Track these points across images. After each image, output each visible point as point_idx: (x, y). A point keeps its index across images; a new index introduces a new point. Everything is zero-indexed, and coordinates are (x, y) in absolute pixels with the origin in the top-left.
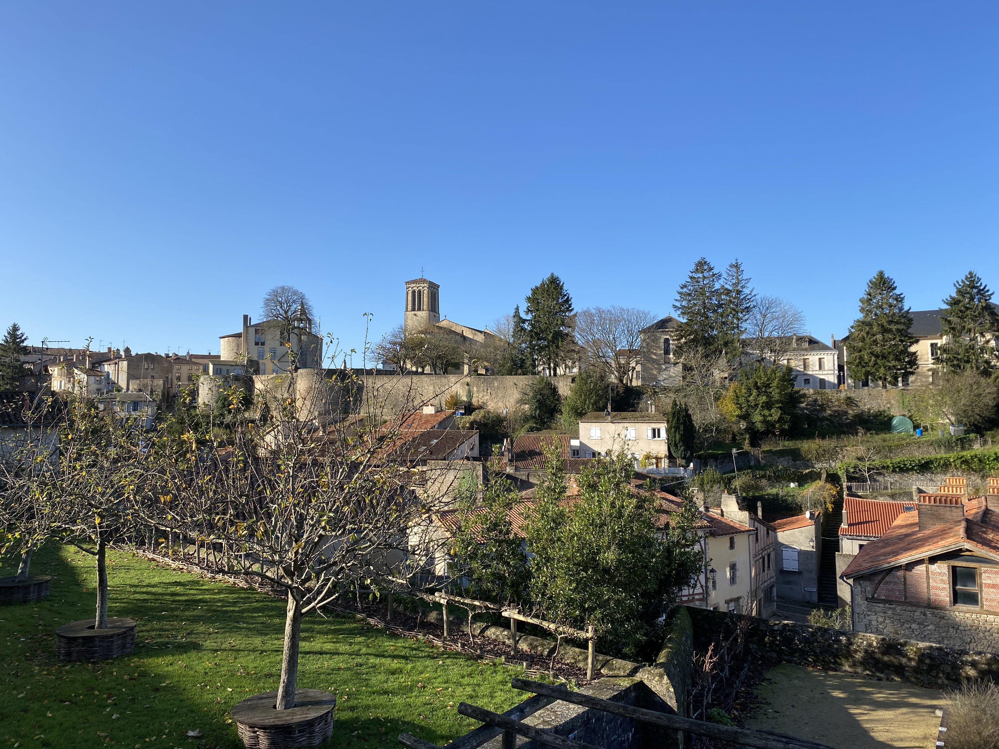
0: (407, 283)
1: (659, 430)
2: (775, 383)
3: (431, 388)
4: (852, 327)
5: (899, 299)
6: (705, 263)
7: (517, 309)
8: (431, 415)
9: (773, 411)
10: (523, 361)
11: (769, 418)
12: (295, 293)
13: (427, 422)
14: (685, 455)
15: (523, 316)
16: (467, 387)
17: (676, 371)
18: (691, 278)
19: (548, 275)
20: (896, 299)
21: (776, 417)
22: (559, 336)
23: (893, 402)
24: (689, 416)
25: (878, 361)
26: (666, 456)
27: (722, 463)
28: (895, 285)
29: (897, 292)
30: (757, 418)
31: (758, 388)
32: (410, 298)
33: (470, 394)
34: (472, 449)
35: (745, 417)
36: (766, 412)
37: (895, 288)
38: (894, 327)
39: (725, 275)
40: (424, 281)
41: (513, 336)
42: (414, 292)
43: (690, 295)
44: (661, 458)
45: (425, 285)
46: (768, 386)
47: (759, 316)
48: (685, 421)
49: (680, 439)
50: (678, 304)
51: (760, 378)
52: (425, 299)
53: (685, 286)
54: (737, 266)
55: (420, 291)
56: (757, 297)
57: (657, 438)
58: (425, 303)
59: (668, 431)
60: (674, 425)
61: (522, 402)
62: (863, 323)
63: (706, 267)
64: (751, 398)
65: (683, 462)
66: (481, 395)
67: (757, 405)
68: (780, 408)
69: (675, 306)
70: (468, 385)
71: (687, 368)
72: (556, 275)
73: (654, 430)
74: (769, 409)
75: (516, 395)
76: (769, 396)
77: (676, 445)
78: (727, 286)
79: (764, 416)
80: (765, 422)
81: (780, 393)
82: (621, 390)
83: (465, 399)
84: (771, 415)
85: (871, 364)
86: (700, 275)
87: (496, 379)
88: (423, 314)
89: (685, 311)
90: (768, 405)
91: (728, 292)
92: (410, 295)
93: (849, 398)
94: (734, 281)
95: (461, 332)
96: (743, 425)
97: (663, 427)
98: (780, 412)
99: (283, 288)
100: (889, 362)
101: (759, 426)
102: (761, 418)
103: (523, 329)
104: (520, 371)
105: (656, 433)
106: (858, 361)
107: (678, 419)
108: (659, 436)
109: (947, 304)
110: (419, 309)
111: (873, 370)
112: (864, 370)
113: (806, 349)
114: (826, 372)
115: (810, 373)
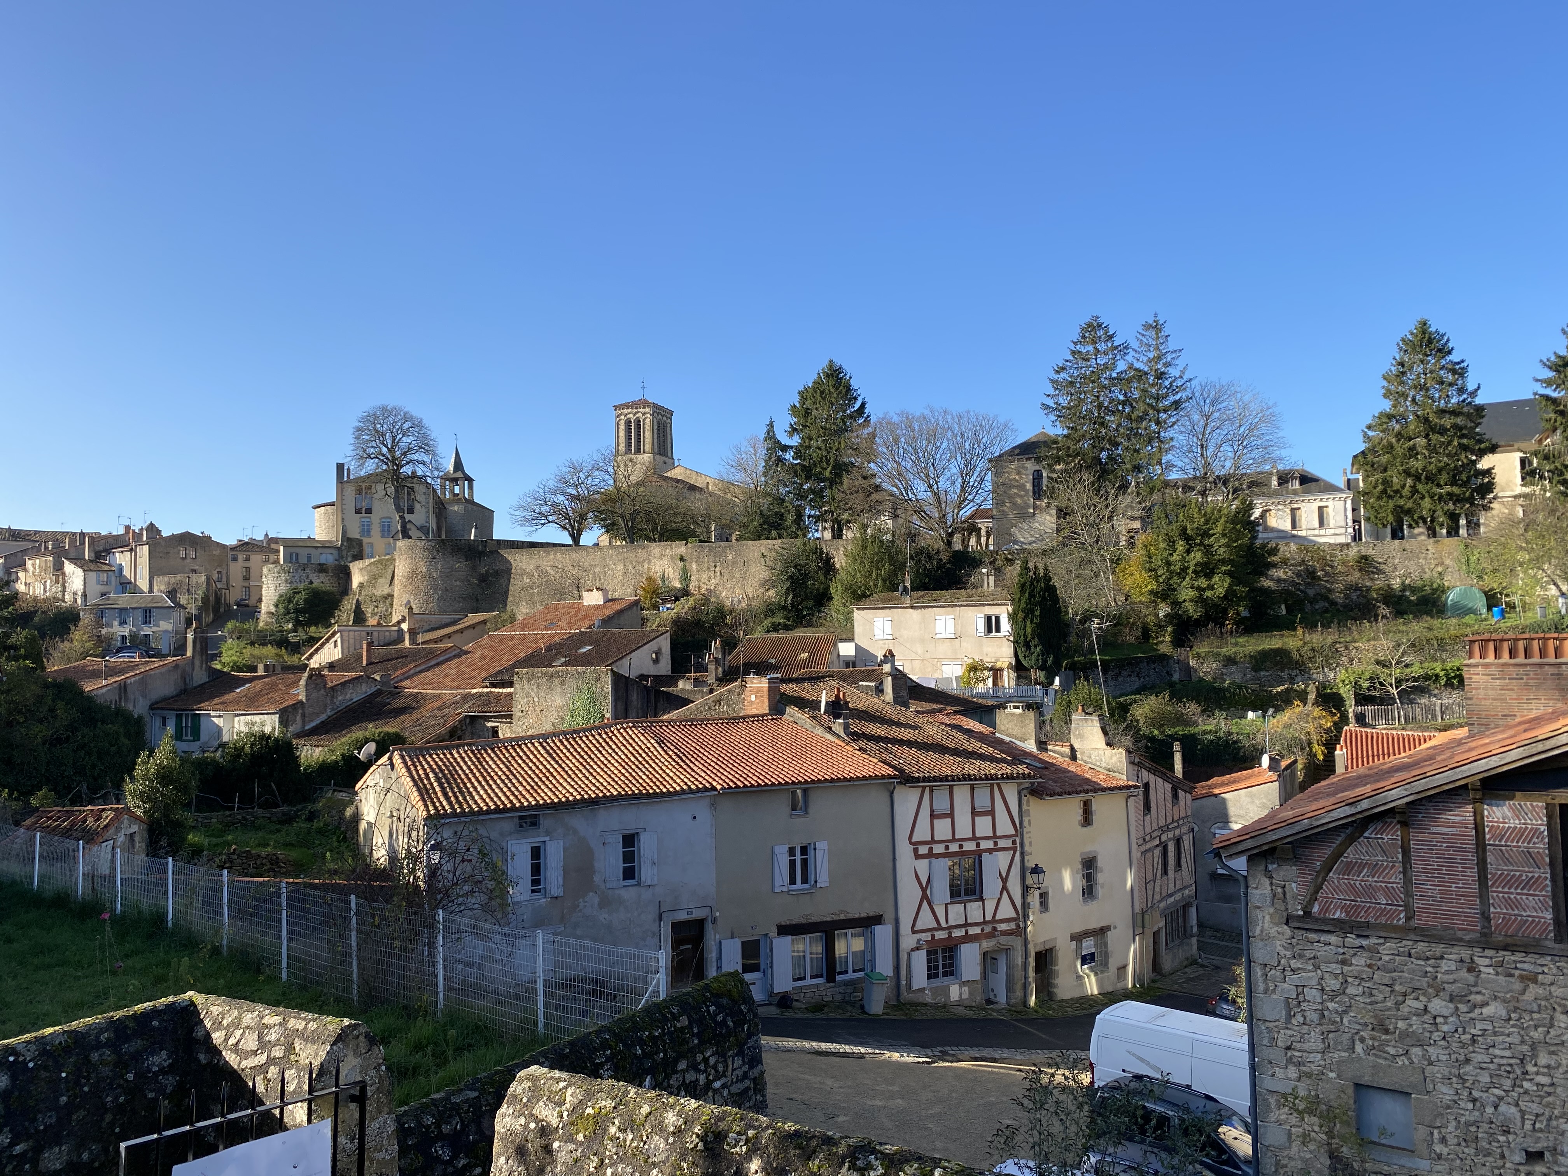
0: (616, 407)
1: (998, 619)
2: (1219, 528)
3: (620, 567)
4: (1369, 427)
5: (1459, 371)
6: (1099, 325)
7: (771, 425)
8: (597, 607)
9: (1216, 578)
10: (782, 517)
11: (1209, 594)
12: (406, 418)
13: (586, 616)
14: (1045, 661)
15: (785, 440)
16: (680, 564)
17: (1047, 521)
18: (1073, 353)
19: (824, 364)
20: (1454, 372)
21: (1220, 591)
22: (841, 469)
23: (1447, 562)
24: (1051, 590)
25: (1420, 487)
26: (1010, 667)
27: (1116, 677)
28: (1450, 345)
29: (1454, 357)
30: (1186, 594)
31: (1187, 538)
32: (622, 434)
33: (685, 576)
34: (656, 661)
35: (1166, 594)
36: (1203, 582)
37: (1449, 352)
38: (1447, 422)
39: (1135, 344)
40: (644, 403)
41: (765, 474)
42: (628, 423)
43: (1072, 383)
44: (1002, 670)
45: (647, 410)
46: (1206, 534)
47: (1196, 417)
48: (1044, 598)
49: (1033, 631)
50: (1050, 402)
51: (1191, 519)
52: (648, 434)
53: (1063, 369)
54: (1156, 327)
55: (638, 421)
56: (1193, 382)
57: (994, 634)
58: (648, 440)
59: (1012, 617)
60: (1023, 605)
61: (768, 584)
62: (1390, 417)
63: (1100, 333)
64: (1175, 557)
65: (1041, 675)
66: (704, 577)
67: (1184, 570)
68: (1229, 573)
69: (1045, 406)
70: (682, 559)
71: (1063, 513)
72: (837, 362)
73: (989, 619)
74: (1209, 576)
75: (759, 572)
76: (1208, 551)
77: (1027, 645)
78: (1138, 365)
79: (1200, 589)
80: (1200, 600)
81: (1227, 545)
82: (945, 557)
83: (677, 584)
84: (1211, 587)
85: (1406, 492)
86: (1091, 348)
87: (730, 548)
88: (645, 458)
89: (1062, 413)
90: (1207, 570)
91: (1141, 375)
92: (622, 427)
93: (1365, 558)
94: (1151, 355)
95: (703, 486)
96: (1163, 610)
97: (1003, 612)
98: (1228, 580)
99: (384, 409)
100: (1439, 486)
101: (1190, 607)
102: (1192, 593)
103: (780, 460)
104: (774, 533)
105: (992, 624)
106: (1380, 488)
107: (1032, 596)
108: (998, 630)
109: (1550, 368)
110: (638, 451)
111: (1409, 505)
112: (1391, 504)
113: (1295, 492)
114: (1332, 531)
115: (1303, 533)
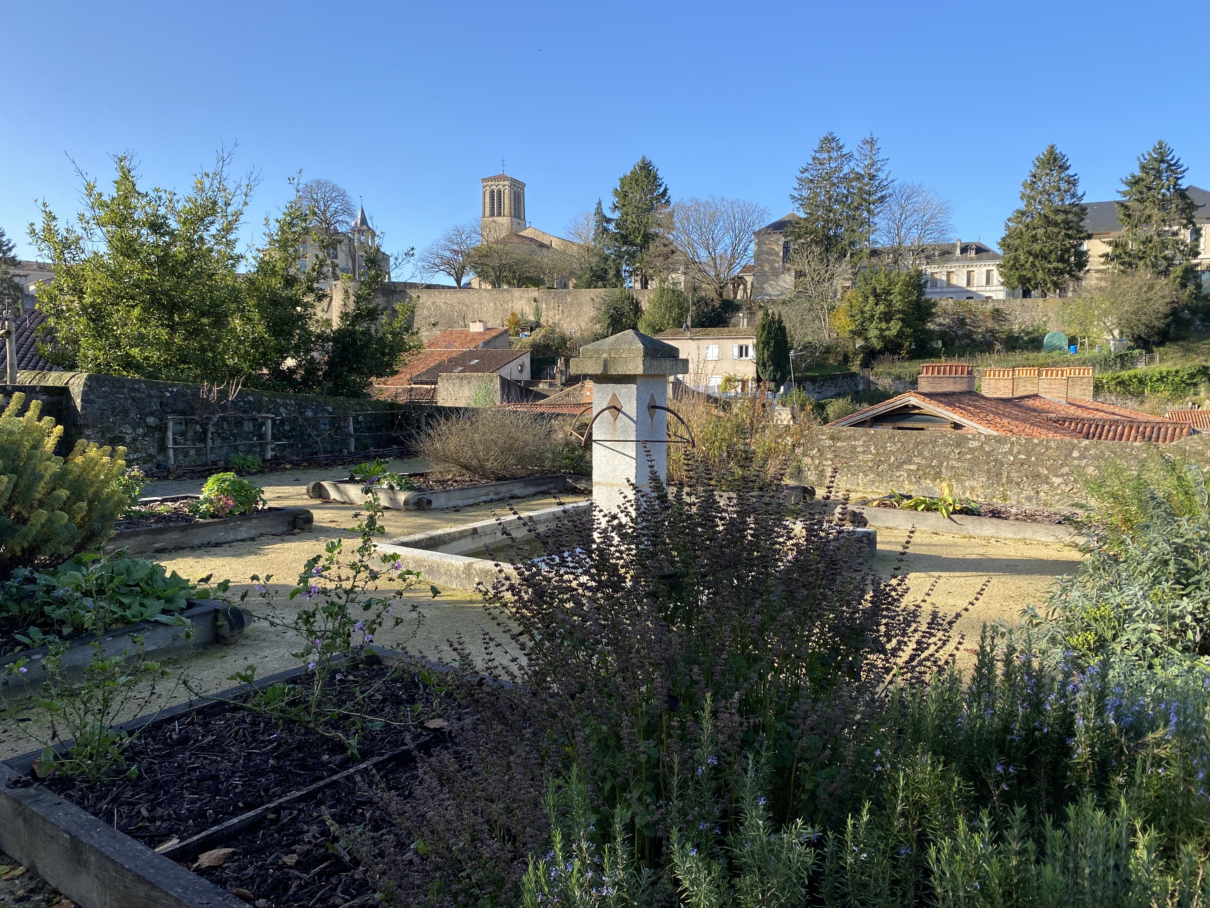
0: (484, 180)
1: (747, 348)
2: (897, 290)
3: (492, 305)
4: (1009, 220)
5: (1072, 182)
6: (833, 139)
7: (600, 203)
8: (479, 334)
9: (892, 323)
10: (606, 272)
11: (887, 333)
12: (334, 189)
13: (472, 340)
14: (775, 376)
15: (609, 215)
16: (534, 304)
17: (788, 280)
18: (814, 159)
19: (638, 160)
20: (1069, 182)
21: (894, 332)
22: (648, 238)
23: (1050, 314)
24: (782, 329)
25: (1037, 263)
26: (753, 379)
27: (821, 387)
28: (1068, 164)
29: (1070, 172)
30: (873, 333)
31: (876, 295)
32: (488, 200)
33: (538, 312)
34: (521, 371)
35: (860, 332)
36: (884, 325)
37: (1068, 168)
38: (1060, 218)
39: (856, 155)
40: (505, 178)
41: (594, 240)
42: (492, 192)
43: (812, 181)
44: (747, 380)
45: (506, 183)
46: (888, 293)
47: (895, 208)
48: (777, 335)
49: (769, 356)
50: (796, 194)
51: (879, 282)
52: (507, 201)
53: (806, 170)
54: (871, 142)
55: (499, 191)
56: (895, 183)
57: (744, 358)
58: (507, 206)
59: (756, 347)
60: (763, 339)
61: (596, 320)
62: (1023, 213)
63: (834, 145)
64: (867, 308)
65: (772, 385)
66: (551, 314)
67: (872, 316)
68: (902, 320)
69: (792, 197)
70: (535, 301)
71: (800, 274)
72: (648, 158)
73: (741, 348)
74: (888, 321)
75: (589, 311)
76: (890, 304)
77: (764, 365)
78: (857, 169)
79: (881, 330)
80: (881, 337)
81: (901, 301)
82: (717, 304)
83: (532, 318)
84: (888, 329)
85: (1028, 265)
86: (826, 155)
87: (569, 293)
88: (504, 220)
89: (802, 202)
90: (887, 317)
91: (859, 177)
92: (488, 196)
93: (997, 310)
94: (866, 163)
95: (548, 243)
96: (860, 343)
97: (750, 343)
98: (900, 324)
99: (318, 182)
100: (1049, 262)
101: (874, 341)
102: (876, 332)
103: (605, 230)
104: (600, 283)
105: (743, 351)
106: (1012, 262)
107: (769, 333)
108: (747, 355)
109: (1127, 184)
110: (499, 215)
111: (1030, 275)
112: (1017, 274)
113: (971, 259)
114: (994, 288)
115: (974, 289)
